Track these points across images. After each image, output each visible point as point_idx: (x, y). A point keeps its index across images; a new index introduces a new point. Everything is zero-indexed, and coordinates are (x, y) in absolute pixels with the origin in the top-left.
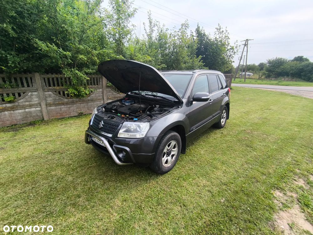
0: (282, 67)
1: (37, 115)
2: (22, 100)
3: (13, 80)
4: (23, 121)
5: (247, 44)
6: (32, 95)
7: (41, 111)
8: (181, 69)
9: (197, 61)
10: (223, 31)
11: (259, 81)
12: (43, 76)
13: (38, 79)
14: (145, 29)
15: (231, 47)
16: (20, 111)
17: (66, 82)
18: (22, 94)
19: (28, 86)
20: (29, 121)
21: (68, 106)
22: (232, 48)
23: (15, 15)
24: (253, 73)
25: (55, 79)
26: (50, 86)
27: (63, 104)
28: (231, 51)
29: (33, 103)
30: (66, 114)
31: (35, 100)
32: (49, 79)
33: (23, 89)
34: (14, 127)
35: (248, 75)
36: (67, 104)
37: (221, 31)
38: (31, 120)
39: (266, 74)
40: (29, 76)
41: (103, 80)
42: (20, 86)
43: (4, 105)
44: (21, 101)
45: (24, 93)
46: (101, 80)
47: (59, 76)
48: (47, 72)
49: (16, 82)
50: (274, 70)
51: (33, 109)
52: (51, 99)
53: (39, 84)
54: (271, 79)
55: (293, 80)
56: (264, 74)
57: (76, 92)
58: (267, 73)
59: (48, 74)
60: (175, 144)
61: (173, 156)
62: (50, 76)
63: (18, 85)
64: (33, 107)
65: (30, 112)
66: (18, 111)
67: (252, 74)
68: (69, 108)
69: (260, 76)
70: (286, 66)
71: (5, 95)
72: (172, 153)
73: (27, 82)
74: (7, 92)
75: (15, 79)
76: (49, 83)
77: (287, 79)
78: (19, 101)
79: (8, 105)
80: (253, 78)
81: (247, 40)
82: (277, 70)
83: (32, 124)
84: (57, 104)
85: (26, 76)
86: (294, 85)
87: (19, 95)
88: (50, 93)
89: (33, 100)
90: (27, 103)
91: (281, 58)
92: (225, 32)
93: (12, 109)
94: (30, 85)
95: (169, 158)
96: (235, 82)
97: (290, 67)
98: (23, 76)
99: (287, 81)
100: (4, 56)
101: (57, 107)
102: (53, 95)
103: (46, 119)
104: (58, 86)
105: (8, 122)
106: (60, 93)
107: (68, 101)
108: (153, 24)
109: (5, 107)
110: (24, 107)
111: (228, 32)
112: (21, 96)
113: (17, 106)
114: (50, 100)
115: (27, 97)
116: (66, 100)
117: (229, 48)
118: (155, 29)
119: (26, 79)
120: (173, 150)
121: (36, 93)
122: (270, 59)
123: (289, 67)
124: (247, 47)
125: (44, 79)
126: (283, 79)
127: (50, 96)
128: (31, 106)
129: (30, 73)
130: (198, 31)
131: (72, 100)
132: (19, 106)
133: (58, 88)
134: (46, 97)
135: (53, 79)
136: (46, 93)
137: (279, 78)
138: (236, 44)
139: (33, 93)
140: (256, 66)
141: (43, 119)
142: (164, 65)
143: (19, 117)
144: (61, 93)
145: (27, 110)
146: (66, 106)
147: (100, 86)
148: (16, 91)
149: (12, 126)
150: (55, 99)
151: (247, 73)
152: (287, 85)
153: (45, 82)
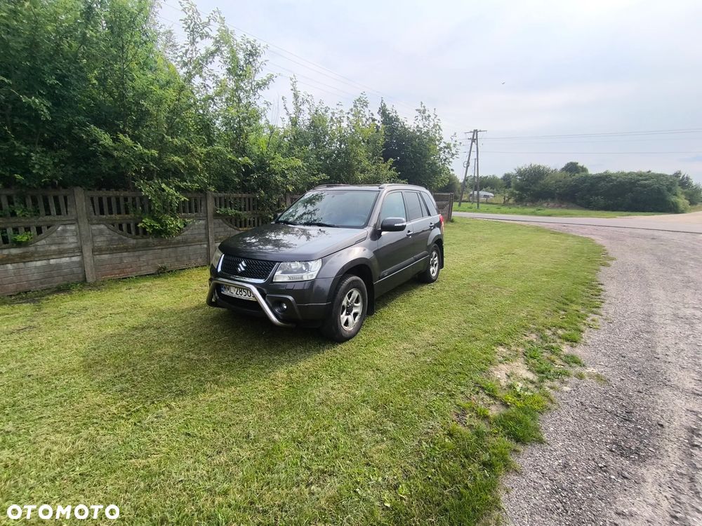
0: (542, 182)
1: (73, 273)
2: (43, 242)
3: (29, 201)
4: (41, 283)
5: (477, 139)
6: (64, 231)
7: (81, 265)
8: (355, 183)
9: (386, 169)
10: (429, 116)
11: (503, 209)
12: (90, 193)
13: (80, 200)
14: (286, 108)
15: (445, 145)
16: (39, 263)
17: (134, 206)
18: (45, 230)
19: (59, 213)
20: (55, 285)
21: (137, 253)
22: (448, 147)
24: (493, 193)
25: (113, 200)
26: (102, 213)
27: (126, 249)
28: (447, 151)
29: (67, 247)
30: (130, 270)
31: (71, 241)
32: (100, 199)
33: (48, 218)
34: (26, 296)
35: (485, 196)
36: (134, 248)
37: (426, 115)
38: (58, 281)
39: (516, 194)
40: (62, 193)
41: (208, 202)
42: (43, 212)
43: (6, 252)
44: (42, 244)
45: (48, 227)
46: (203, 203)
47: (122, 194)
48: (100, 185)
49: (34, 205)
50: (528, 187)
51: (65, 260)
52: (103, 239)
53: (82, 209)
54: (524, 204)
55: (563, 206)
56: (512, 194)
57: (158, 226)
58: (517, 192)
59: (100, 189)
60: (358, 296)
61: (355, 315)
62: (104, 193)
63: (38, 211)
64: (66, 255)
65: (59, 266)
66: (35, 263)
67: (493, 195)
68: (139, 257)
69: (506, 199)
70: (547, 179)
71: (10, 231)
72: (355, 310)
73: (57, 205)
74: (15, 225)
75: (34, 199)
76: (101, 208)
77: (551, 204)
78: (38, 243)
79: (14, 251)
80: (494, 202)
81: (476, 132)
82: (533, 187)
83: (64, 289)
84: (116, 249)
85: (56, 193)
86: (561, 215)
87: (39, 231)
88: (102, 226)
89: (65, 241)
90: (53, 248)
91: (539, 166)
92: (433, 117)
93: (24, 258)
94: (63, 211)
95: (350, 318)
96: (460, 208)
97: (556, 182)
98: (51, 194)
99: (553, 207)
100: (23, 154)
101: (114, 256)
102: (108, 232)
103: (90, 280)
104: (119, 213)
105: (12, 287)
106: (121, 228)
107: (137, 243)
108: (300, 100)
109: (8, 255)
110: (46, 256)
111: (438, 118)
112: (41, 233)
113: (32, 254)
114: (100, 241)
115: (54, 235)
116: (132, 242)
117: (442, 145)
118: (305, 107)
119: (56, 199)
120: (355, 304)
121: (73, 227)
122: (520, 167)
123: (553, 182)
124: (477, 144)
125: (92, 199)
126: (545, 205)
127: (101, 233)
128: (61, 253)
129: (65, 188)
130: (383, 112)
131: (144, 240)
132: (36, 252)
133: (118, 217)
134: (94, 236)
135: (109, 199)
136: (94, 227)
137: (538, 203)
138: (454, 139)
139: (68, 227)
140: (498, 180)
141: (85, 280)
142: (323, 176)
143: (36, 276)
144: (124, 227)
145: (52, 261)
146: (131, 254)
147: (202, 214)
148: (34, 222)
149: (19, 294)
150: (112, 240)
151: (482, 193)
152: (549, 216)
153: (93, 206)
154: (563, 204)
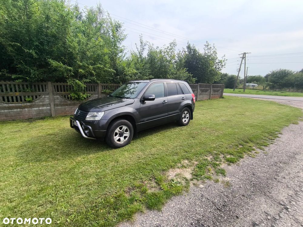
0: (286, 78)
1: (47, 113)
2: (38, 101)
3: (33, 87)
4: (37, 116)
5: (245, 57)
6: (45, 97)
7: (50, 110)
10: (211, 48)
11: (262, 92)
12: (54, 84)
13: (50, 86)
16: (36, 109)
17: (70, 89)
18: (38, 96)
19: (43, 91)
20: (41, 117)
21: (71, 107)
23: (38, 44)
24: (258, 84)
25: (62, 87)
26: (58, 91)
27: (67, 105)
29: (45, 103)
30: (68, 113)
31: (47, 101)
32: (57, 86)
33: (39, 93)
34: (30, 120)
35: (253, 86)
36: (70, 105)
37: (209, 47)
38: (42, 115)
39: (270, 85)
40: (44, 83)
41: (99, 87)
42: (37, 90)
43: (25, 104)
44: (37, 102)
45: (39, 96)
46: (97, 88)
47: (66, 84)
48: (57, 81)
49: (35, 88)
50: (278, 81)
51: (45, 108)
52: (58, 101)
53: (51, 90)
54: (275, 90)
55: (299, 91)
56: (268, 85)
57: (76, 96)
58: (271, 84)
59: (57, 82)
60: (127, 129)
62: (59, 84)
63: (36, 90)
64: (45, 106)
65: (42, 110)
66: (34, 108)
67: (257, 85)
68: (71, 108)
69: (265, 87)
70: (290, 77)
71: (27, 96)
72: (125, 135)
73: (42, 88)
74: (28, 95)
75: (35, 86)
76: (58, 89)
77: (292, 90)
78: (36, 101)
79: (28, 104)
80: (258, 89)
81: (245, 54)
82: (281, 81)
83: (43, 118)
84: (63, 105)
85: (42, 84)
87: (36, 97)
88: (58, 96)
89: (45, 101)
90: (41, 103)
91: (285, 70)
92: (212, 48)
93: (31, 107)
94: (44, 90)
95: (122, 138)
97: (295, 78)
98: (40, 84)
99: (293, 91)
100: (28, 70)
101: (63, 107)
102: (60, 98)
103: (53, 116)
104: (64, 91)
105: (27, 117)
107: (71, 103)
110: (38, 106)
111: (215, 48)
112: (37, 98)
113: (34, 105)
114: (57, 102)
115: (41, 99)
116: (69, 102)
117: (217, 61)
118: (147, 47)
119: (42, 86)
121: (48, 96)
122: (274, 70)
123: (294, 78)
124: (245, 60)
125: (55, 86)
126: (288, 90)
127: (58, 98)
128: (43, 105)
129: (45, 82)
131: (73, 102)
132: (36, 105)
133: (64, 93)
134: (55, 99)
135: (61, 86)
136: (55, 96)
137: (284, 89)
138: (224, 58)
139: (46, 96)
140: (262, 78)
141: (51, 116)
143: (35, 113)
144: (66, 97)
145: (40, 108)
146: (69, 107)
147: (97, 92)
148: (34, 94)
149: (29, 119)
150: (61, 101)
151: (251, 84)
153: (55, 89)
154: (299, 90)
